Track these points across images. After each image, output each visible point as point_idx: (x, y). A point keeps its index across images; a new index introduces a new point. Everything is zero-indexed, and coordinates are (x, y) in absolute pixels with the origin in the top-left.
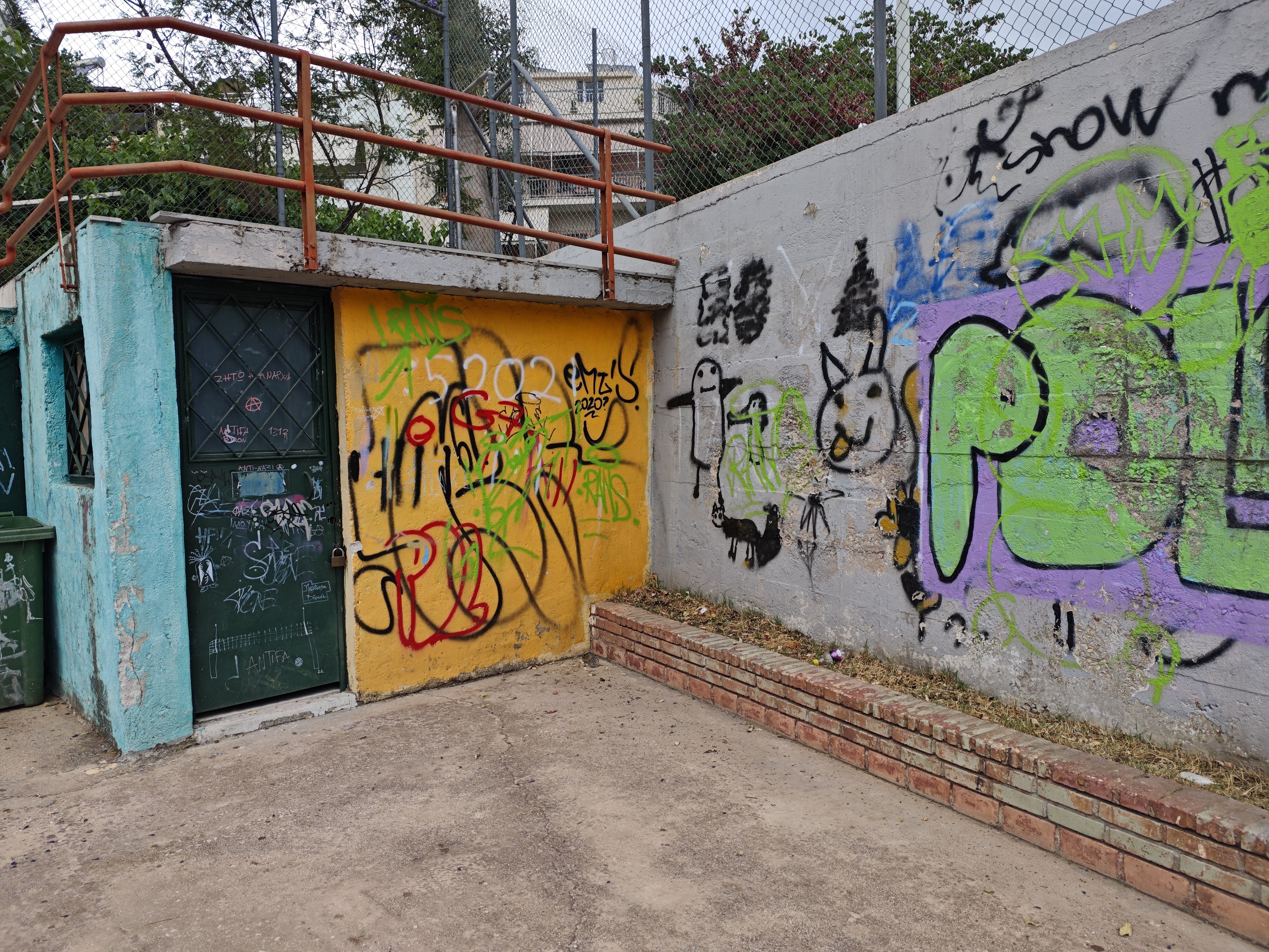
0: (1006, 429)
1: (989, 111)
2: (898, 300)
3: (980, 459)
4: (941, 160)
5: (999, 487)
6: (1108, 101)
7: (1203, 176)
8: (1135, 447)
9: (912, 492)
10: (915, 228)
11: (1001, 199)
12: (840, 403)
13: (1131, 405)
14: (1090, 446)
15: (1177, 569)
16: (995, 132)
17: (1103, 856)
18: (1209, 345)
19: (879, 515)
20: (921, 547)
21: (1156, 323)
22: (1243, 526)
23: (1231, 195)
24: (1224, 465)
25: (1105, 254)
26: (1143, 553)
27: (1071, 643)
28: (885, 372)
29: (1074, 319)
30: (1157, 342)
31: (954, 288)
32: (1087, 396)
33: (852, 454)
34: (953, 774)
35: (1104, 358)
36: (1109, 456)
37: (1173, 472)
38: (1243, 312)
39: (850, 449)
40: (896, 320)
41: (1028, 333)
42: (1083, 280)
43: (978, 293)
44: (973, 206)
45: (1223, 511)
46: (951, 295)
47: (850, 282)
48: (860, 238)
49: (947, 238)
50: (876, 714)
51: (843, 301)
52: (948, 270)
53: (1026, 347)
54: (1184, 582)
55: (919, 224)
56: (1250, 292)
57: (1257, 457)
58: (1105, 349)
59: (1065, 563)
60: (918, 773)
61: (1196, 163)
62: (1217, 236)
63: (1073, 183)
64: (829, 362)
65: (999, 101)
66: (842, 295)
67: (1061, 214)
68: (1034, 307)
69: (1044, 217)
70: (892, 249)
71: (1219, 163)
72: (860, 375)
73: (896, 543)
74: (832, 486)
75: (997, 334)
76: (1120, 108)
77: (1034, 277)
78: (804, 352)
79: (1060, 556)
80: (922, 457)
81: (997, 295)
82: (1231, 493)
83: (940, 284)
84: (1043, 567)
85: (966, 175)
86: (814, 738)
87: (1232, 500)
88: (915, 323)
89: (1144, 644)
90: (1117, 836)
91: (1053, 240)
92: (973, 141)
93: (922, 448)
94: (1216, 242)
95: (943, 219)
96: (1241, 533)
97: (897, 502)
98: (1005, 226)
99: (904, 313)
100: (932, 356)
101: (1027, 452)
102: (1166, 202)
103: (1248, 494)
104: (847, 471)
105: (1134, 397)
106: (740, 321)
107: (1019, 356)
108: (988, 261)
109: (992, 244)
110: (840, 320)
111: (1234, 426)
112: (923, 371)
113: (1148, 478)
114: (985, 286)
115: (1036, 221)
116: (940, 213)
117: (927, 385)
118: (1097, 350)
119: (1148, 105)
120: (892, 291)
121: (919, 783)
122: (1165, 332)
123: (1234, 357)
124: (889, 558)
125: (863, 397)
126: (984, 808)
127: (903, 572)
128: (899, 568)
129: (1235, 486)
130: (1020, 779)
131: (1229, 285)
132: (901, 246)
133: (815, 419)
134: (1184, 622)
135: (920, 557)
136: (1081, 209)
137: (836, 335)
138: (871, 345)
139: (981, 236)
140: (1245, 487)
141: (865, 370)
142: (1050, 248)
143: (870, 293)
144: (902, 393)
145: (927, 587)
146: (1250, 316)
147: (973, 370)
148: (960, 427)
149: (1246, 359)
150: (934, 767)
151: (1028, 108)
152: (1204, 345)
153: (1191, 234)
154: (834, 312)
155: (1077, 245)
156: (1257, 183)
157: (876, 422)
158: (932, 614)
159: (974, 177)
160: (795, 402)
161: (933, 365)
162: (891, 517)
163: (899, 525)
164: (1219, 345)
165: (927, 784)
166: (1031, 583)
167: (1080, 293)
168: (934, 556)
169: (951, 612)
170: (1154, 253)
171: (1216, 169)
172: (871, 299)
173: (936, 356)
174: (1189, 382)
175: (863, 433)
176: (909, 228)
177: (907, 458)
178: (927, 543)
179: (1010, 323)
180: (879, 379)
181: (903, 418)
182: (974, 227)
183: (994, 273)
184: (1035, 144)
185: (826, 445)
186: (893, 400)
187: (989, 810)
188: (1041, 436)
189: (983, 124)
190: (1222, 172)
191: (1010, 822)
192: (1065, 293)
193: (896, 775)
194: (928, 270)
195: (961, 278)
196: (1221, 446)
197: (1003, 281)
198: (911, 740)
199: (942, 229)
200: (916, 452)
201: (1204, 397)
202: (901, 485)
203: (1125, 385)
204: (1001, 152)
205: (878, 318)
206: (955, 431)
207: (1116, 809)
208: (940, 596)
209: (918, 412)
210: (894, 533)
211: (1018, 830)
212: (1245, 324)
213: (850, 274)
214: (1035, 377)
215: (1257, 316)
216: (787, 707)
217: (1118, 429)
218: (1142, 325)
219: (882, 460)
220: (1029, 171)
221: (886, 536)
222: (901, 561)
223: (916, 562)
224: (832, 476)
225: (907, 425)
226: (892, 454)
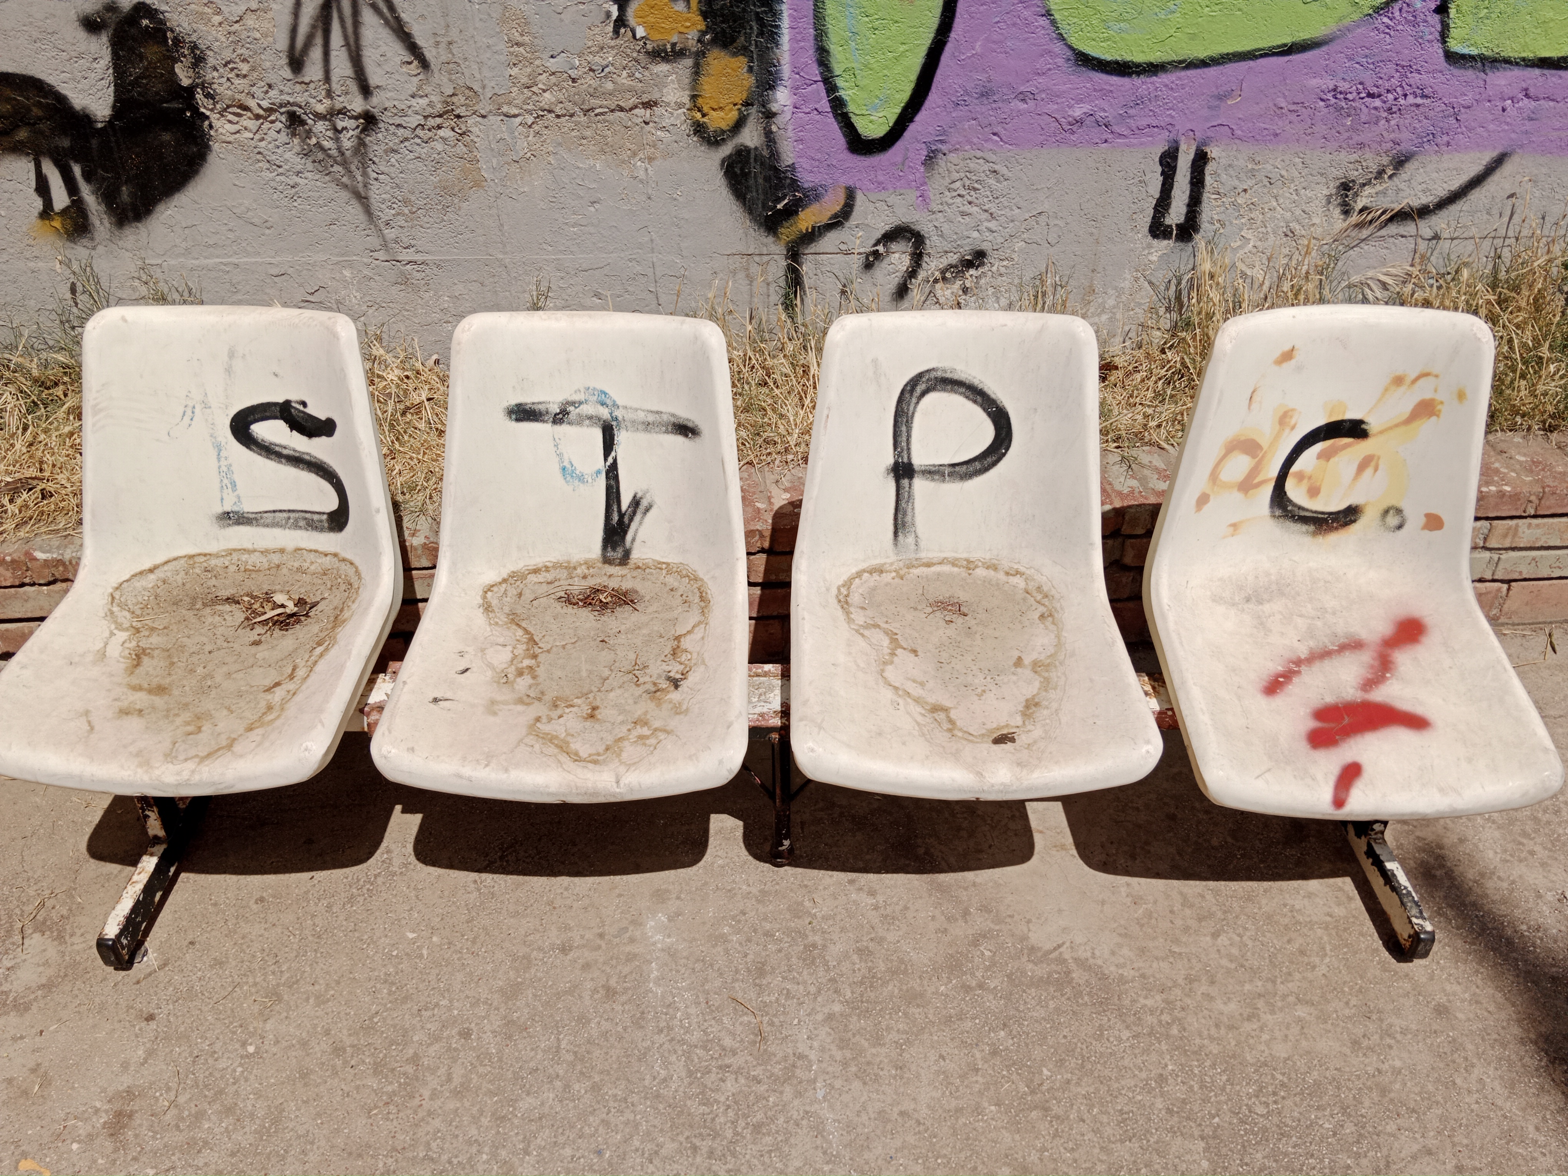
15: (1445, 29)
20: (786, 70)
26: (1384, 7)
27: (1191, 227)
54: (1450, 55)
59: (1202, 53)
73: (698, 71)
79: (1193, 37)
84: (1151, 69)
124: (677, 119)
127: (727, 150)
128: (714, 140)
134: (1431, 138)
135: (782, 98)
145: (809, 176)
166: (1111, 113)
168: (831, 87)
169: (883, 226)
178: (809, 56)
208: (850, 195)
210: (690, 40)
221: (659, 54)
222: (719, 120)
223: (769, 116)
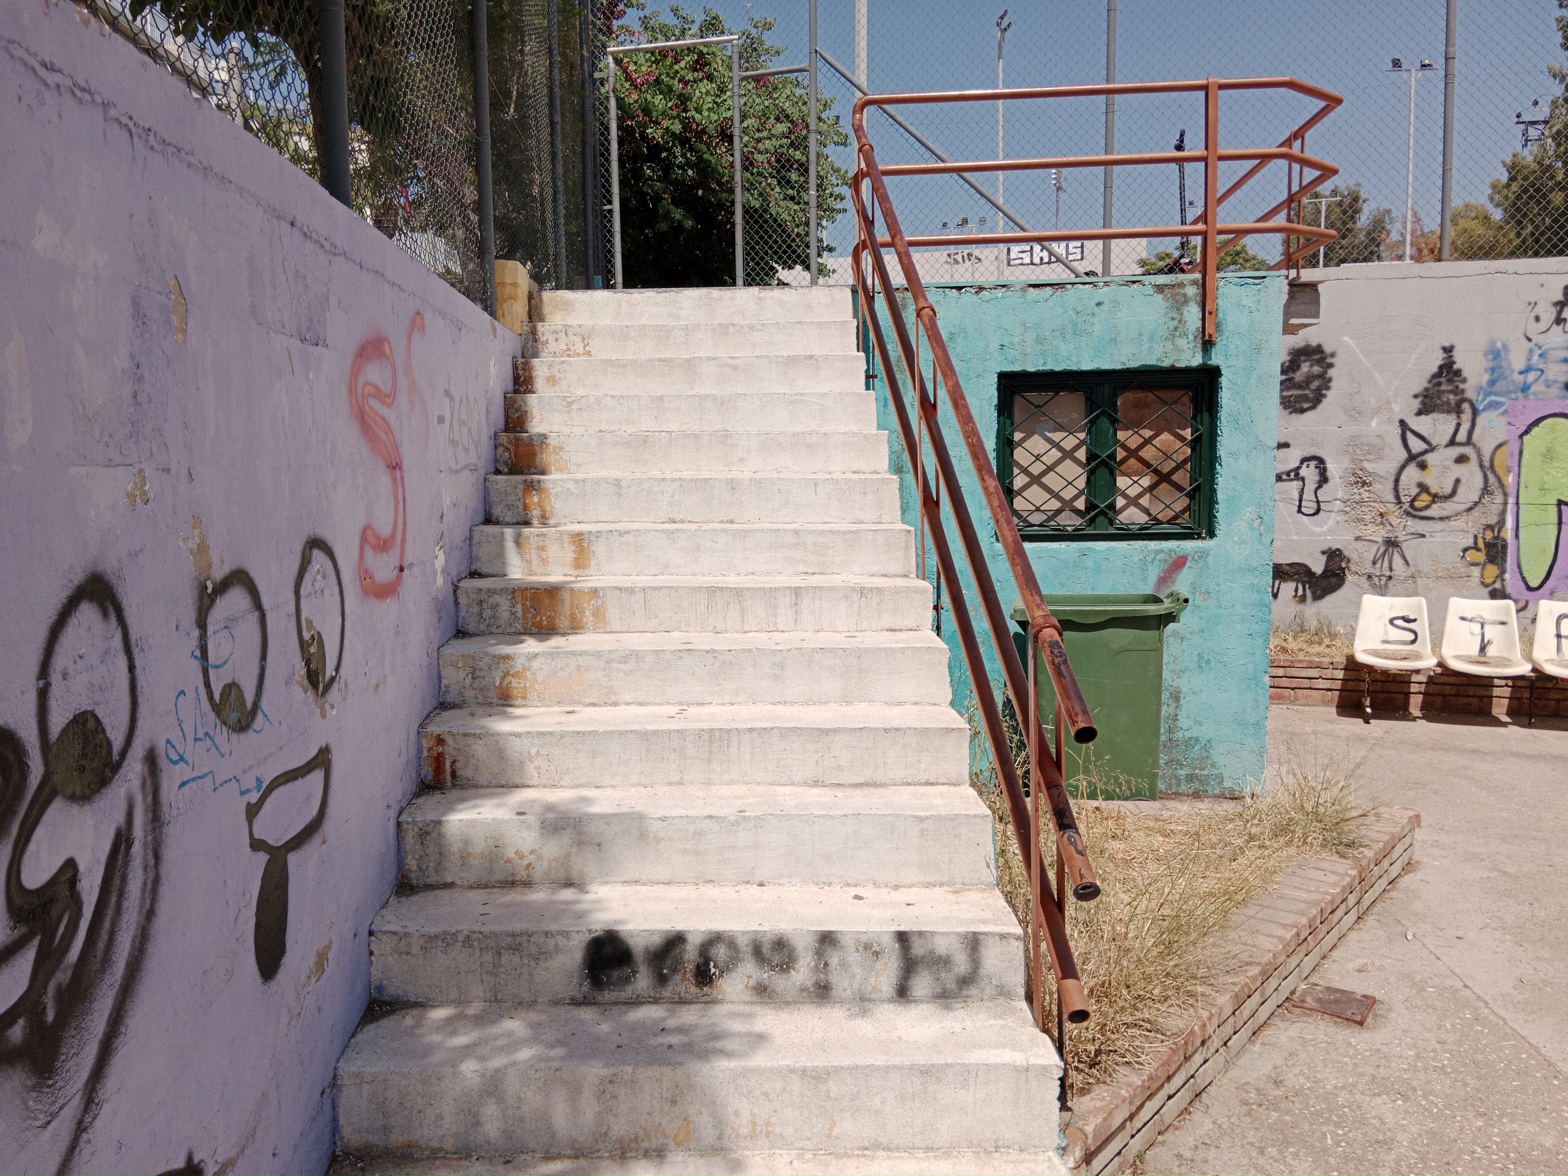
2: (1487, 395)
3: (1563, 507)
4: (1530, 304)
9: (1499, 531)
10: (1505, 347)
19: (1465, 550)
20: (1508, 569)
28: (1474, 446)
31: (1542, 392)
40: (1485, 409)
44: (1559, 340)
46: (1539, 396)
47: (1434, 376)
48: (1447, 344)
49: (1535, 358)
51: (1426, 389)
52: (1537, 380)
55: (1508, 344)
64: (1409, 436)
66: (1425, 385)
70: (1481, 358)
72: (1447, 446)
73: (1483, 569)
74: (1413, 530)
78: (1378, 424)
80: (1510, 507)
83: (1529, 387)
85: (1553, 317)
88: (1505, 412)
92: (1559, 296)
93: (1511, 501)
95: (1531, 345)
97: (1484, 539)
99: (1494, 405)
100: (1521, 437)
110: (1423, 403)
112: (1514, 446)
116: (1529, 340)
117: (1517, 457)
120: (1481, 388)
124: (1476, 580)
125: (1450, 463)
127: (1490, 588)
128: (1486, 585)
132: (1491, 357)
135: (1507, 576)
137: (1419, 413)
139: (1565, 361)
143: (1457, 387)
144: (1492, 461)
145: (1514, 597)
147: (1560, 449)
148: (1547, 486)
154: (1416, 397)
157: (1463, 481)
159: (1560, 320)
160: (1366, 465)
161: (1522, 443)
162: (1479, 550)
163: (1487, 555)
168: (1521, 574)
172: (1458, 391)
173: (1525, 438)
175: (1448, 490)
176: (1499, 345)
177: (1496, 508)
178: (1515, 566)
181: (1492, 478)
182: (1560, 354)
194: (1517, 377)
195: (1548, 387)
199: (1531, 351)
200: (1505, 503)
202: (1490, 527)
205: (1466, 406)
206: (1542, 488)
208: (1527, 603)
209: (1507, 476)
210: (1482, 561)
213: (1435, 369)
221: (1473, 564)
222: (1488, 581)
223: (1503, 580)
224: (1410, 522)
225: (1497, 484)
226: (1480, 506)
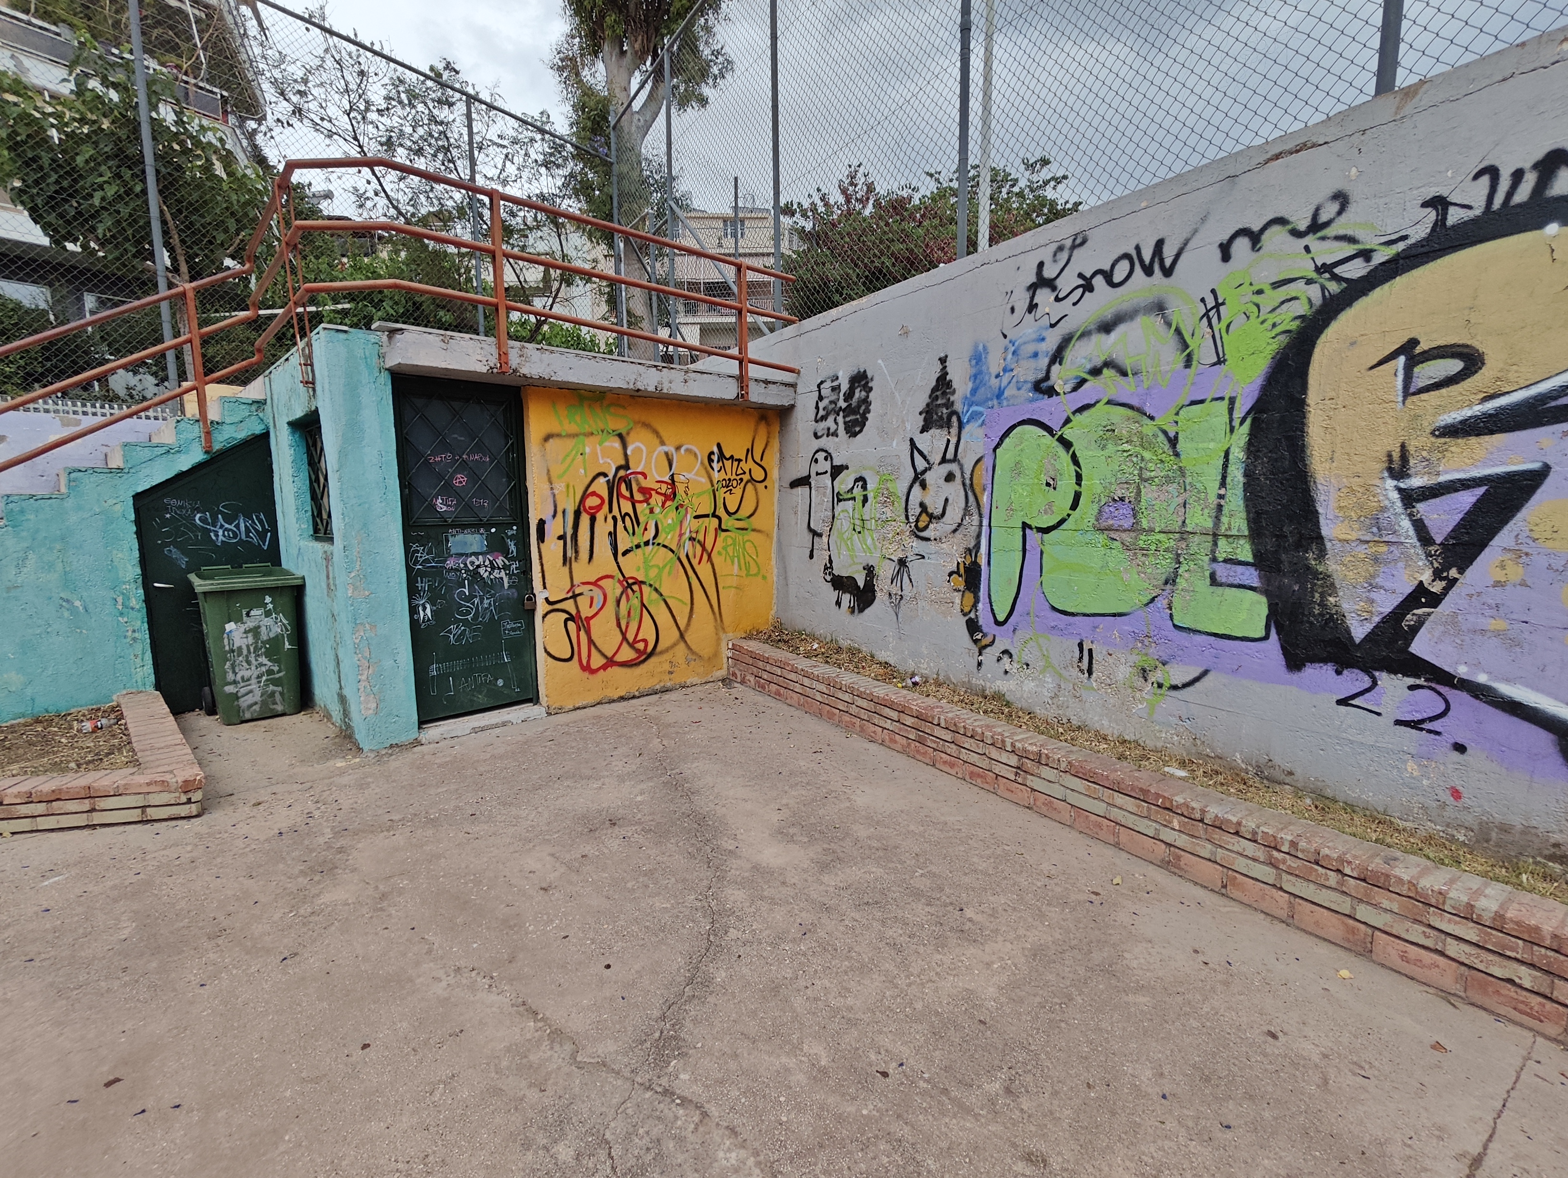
0: (1049, 508)
1: (1046, 254)
2: (970, 406)
3: (1028, 531)
4: (1007, 293)
5: (1042, 553)
6: (1138, 248)
7: (1208, 311)
8: (1145, 524)
9: (976, 556)
10: (984, 347)
11: (1052, 326)
12: (923, 486)
13: (1143, 491)
14: (1111, 522)
15: (1171, 616)
16: (1049, 272)
17: (1105, 828)
18: (1205, 445)
19: (950, 575)
20: (981, 599)
21: (1164, 427)
22: (1221, 585)
23: (1228, 326)
24: (1210, 538)
25: (1129, 372)
26: (1147, 605)
27: (1090, 672)
28: (959, 462)
29: (1104, 423)
30: (1166, 442)
31: (1013, 396)
32: (1110, 483)
33: (931, 526)
34: (998, 769)
35: (1125, 454)
36: (1125, 531)
37: (1172, 543)
38: (1231, 420)
39: (930, 522)
40: (968, 422)
41: (1068, 433)
42: (1112, 392)
43: (1032, 401)
44: (1030, 331)
45: (1207, 574)
46: (1011, 402)
47: (934, 390)
48: (942, 355)
49: (1010, 356)
50: (943, 725)
51: (928, 405)
52: (1010, 382)
53: (1066, 444)
54: (1175, 626)
55: (988, 345)
56: (1237, 405)
57: (1234, 532)
58: (1126, 447)
59: (1088, 611)
60: (972, 768)
61: (1203, 300)
62: (1216, 360)
63: (1108, 314)
64: (916, 453)
65: (1054, 247)
66: (928, 400)
67: (1099, 339)
68: (1074, 413)
69: (1085, 340)
70: (967, 364)
71: (1220, 301)
72: (940, 464)
73: (963, 596)
74: (916, 551)
75: (1045, 433)
76: (1147, 256)
77: (1075, 389)
78: (897, 445)
79: (1085, 606)
80: (985, 529)
81: (1046, 402)
82: (1214, 560)
83: (1003, 393)
84: (1072, 614)
85: (1026, 305)
86: (896, 742)
87: (1215, 565)
88: (983, 424)
89: (1144, 673)
90: (1115, 813)
91: (1090, 360)
92: (1033, 279)
93: (985, 522)
94: (1214, 364)
95: (1007, 341)
96: (1220, 590)
97: (965, 564)
98: (1055, 348)
99: (975, 416)
100: (995, 450)
101: (1064, 526)
102: (1178, 332)
103: (1226, 561)
104: (927, 539)
105: (1146, 484)
106: (848, 419)
107: (1061, 450)
108: (1041, 375)
109: (1046, 361)
110: (925, 420)
111: (1220, 507)
112: (988, 462)
113: (1153, 547)
114: (1038, 395)
115: (1079, 344)
116: (1005, 336)
117: (990, 473)
118: (1120, 448)
119: (1169, 254)
120: (966, 398)
121: (972, 775)
122: (1172, 435)
123: (1223, 454)
124: (958, 607)
125: (941, 481)
126: (1020, 794)
127: (967, 617)
128: (965, 615)
129: (1217, 554)
130: (1046, 772)
131: (1222, 399)
132: (974, 362)
133: (904, 498)
134: (1174, 657)
135: (980, 606)
136: (1113, 335)
137: (922, 432)
138: (948, 441)
139: (1036, 355)
140: (1224, 555)
141: (944, 460)
142: (1089, 366)
143: (949, 399)
144: (971, 479)
145: (985, 629)
146: (1236, 423)
147: (1026, 462)
148: (1014, 506)
149: (1231, 457)
150: (984, 763)
151: (1076, 252)
152: (1200, 445)
153: (1195, 357)
154: (921, 413)
155: (1107, 364)
156: (1248, 317)
157: (950, 501)
158: (988, 649)
159: (1032, 307)
160: (889, 485)
161: (995, 457)
162: (960, 576)
163: (966, 581)
164: (1212, 445)
165: (979, 776)
166: (1062, 627)
167: (1109, 402)
168: (991, 605)
169: (1002, 649)
170: (1167, 372)
171: (1218, 306)
172: (949, 404)
173: (998, 450)
174: (1188, 474)
175: (940, 510)
176: (981, 348)
177: (974, 530)
178: (986, 596)
179: (1055, 426)
180: (954, 467)
181: (971, 498)
182: (1031, 348)
183: (1044, 385)
184: (1081, 282)
185: (912, 519)
186: (964, 484)
187: (1023, 795)
188: (1075, 514)
189: (1041, 265)
190: (1222, 308)
191: (1038, 803)
192: (1097, 402)
193: (956, 769)
194: (994, 382)
195: (1019, 389)
196: (1209, 524)
197: (1051, 392)
198: (968, 743)
199: (1006, 349)
200: (981, 525)
201: (1199, 485)
202: (969, 551)
203: (1140, 475)
204: (1054, 288)
205: (954, 419)
206: (1010, 509)
207: (1116, 794)
209: (983, 494)
210: (962, 588)
211: (1044, 809)
212: (1232, 430)
213: (934, 383)
214: (1073, 468)
215: (1242, 423)
216: (876, 719)
217: (1133, 510)
218: (1156, 429)
219: (955, 531)
220: (1074, 304)
221: (956, 590)
222: (966, 609)
223: (977, 610)
224: (916, 543)
225: (974, 504)
226: (962, 527)
